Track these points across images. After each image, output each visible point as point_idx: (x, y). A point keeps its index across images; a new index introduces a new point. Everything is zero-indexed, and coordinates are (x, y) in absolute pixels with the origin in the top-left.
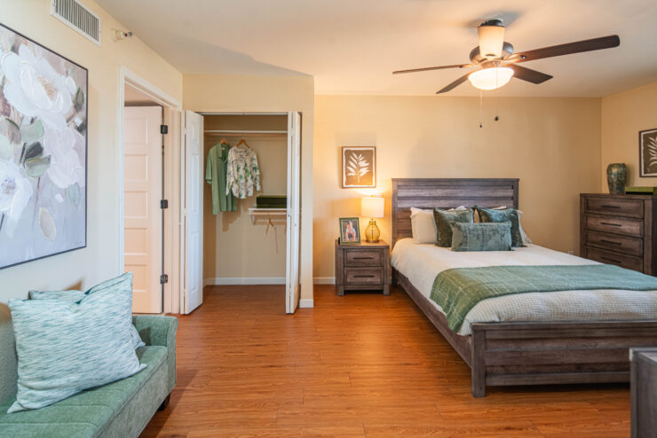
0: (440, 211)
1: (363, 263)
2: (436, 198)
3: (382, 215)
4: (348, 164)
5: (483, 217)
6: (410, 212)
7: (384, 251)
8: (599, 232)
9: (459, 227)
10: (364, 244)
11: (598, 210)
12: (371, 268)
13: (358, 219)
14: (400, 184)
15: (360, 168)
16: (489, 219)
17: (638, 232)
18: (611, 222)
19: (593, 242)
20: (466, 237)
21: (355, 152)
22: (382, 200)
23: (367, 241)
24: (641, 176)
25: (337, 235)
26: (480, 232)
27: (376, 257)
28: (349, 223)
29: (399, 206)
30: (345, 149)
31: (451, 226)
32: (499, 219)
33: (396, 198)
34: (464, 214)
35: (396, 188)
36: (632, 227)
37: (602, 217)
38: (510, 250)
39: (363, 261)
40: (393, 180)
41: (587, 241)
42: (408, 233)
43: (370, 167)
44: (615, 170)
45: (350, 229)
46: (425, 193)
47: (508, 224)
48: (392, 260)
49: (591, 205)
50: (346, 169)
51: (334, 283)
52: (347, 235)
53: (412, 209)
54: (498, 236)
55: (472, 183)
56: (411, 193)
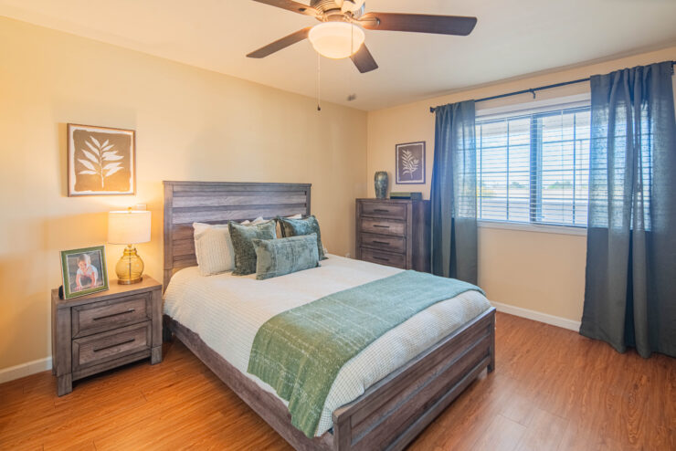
0: (237, 226)
1: (114, 323)
2: (226, 208)
3: (147, 238)
4: (79, 154)
5: (287, 230)
6: (193, 229)
7: (152, 296)
8: (372, 234)
9: (266, 247)
10: (114, 290)
11: (371, 213)
12: (130, 328)
13: (102, 248)
14: (177, 189)
15: (104, 163)
16: (293, 233)
17: (402, 232)
18: (382, 224)
19: (366, 244)
20: (274, 258)
21: (95, 135)
22: (148, 214)
23: (120, 283)
24: (397, 183)
25: (57, 282)
26: (289, 250)
27: (139, 307)
28: (82, 258)
29: (175, 221)
30: (73, 129)
31: (254, 245)
32: (303, 231)
33: (169, 209)
34: (267, 228)
35: (170, 194)
36: (396, 228)
37: (374, 219)
38: (317, 266)
39: (113, 319)
40: (166, 183)
41: (362, 243)
42: (190, 259)
43: (125, 162)
44: (380, 178)
45: (87, 267)
46: (213, 202)
47: (314, 236)
48: (167, 306)
49: (365, 209)
50: (76, 162)
51: (50, 367)
52: (79, 281)
53: (195, 225)
54: (307, 251)
55: (268, 189)
56: (193, 202)
